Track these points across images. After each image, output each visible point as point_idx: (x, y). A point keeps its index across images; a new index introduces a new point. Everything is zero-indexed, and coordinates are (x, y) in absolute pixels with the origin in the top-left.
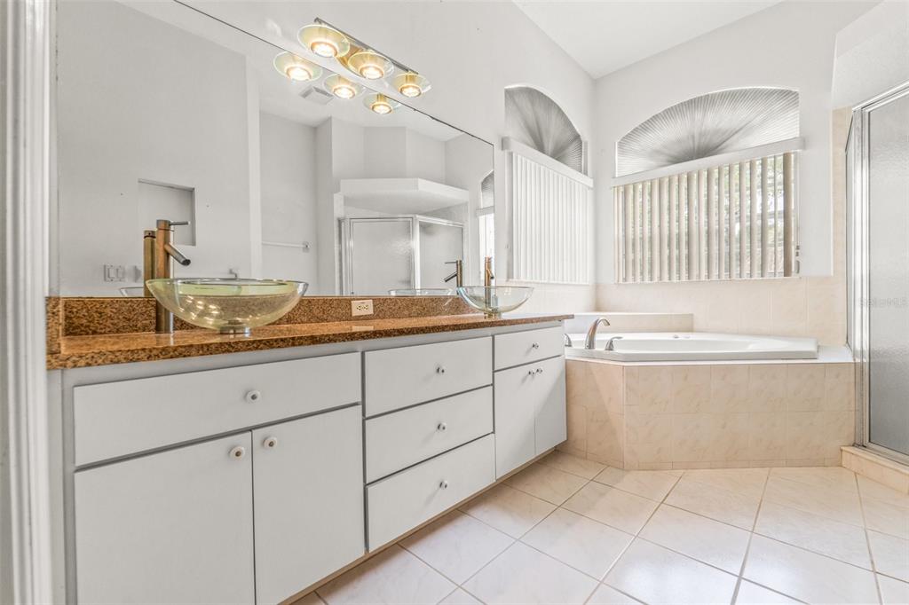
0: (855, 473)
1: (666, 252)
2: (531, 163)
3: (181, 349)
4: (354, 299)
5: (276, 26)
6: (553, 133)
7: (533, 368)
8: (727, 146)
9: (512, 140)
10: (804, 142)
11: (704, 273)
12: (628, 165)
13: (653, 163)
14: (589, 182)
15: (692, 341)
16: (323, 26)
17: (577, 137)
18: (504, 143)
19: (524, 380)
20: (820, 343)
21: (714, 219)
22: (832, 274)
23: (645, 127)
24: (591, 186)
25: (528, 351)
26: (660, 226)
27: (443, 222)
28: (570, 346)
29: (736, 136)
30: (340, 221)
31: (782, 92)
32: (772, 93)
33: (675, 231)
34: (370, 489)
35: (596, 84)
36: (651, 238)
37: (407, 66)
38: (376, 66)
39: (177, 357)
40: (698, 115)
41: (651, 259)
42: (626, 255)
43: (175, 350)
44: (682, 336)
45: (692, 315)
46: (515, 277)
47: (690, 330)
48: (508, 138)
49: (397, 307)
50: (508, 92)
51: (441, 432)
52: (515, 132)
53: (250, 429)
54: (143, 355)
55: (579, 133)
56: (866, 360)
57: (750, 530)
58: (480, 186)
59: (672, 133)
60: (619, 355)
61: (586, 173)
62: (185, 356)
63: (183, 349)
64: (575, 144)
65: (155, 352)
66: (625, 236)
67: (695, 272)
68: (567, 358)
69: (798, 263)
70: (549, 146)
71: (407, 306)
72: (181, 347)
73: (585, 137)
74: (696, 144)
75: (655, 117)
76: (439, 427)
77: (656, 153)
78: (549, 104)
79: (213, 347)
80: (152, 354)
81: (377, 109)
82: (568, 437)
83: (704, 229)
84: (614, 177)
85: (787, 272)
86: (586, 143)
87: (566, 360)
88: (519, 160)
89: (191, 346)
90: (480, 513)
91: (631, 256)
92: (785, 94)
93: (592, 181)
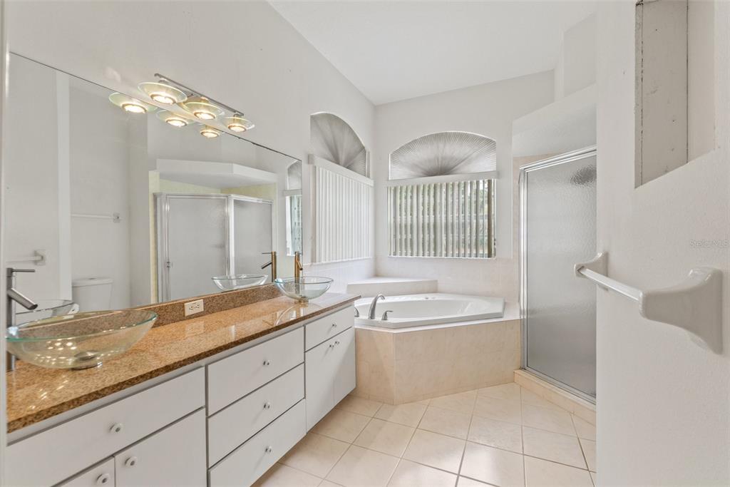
0: (521, 386)
1: (421, 236)
2: (330, 173)
3: (53, 409)
4: (187, 302)
5: (115, 73)
6: (345, 148)
7: (332, 342)
8: (457, 169)
9: (316, 157)
10: (498, 174)
11: (444, 252)
12: (397, 172)
13: (413, 173)
14: (370, 182)
15: (437, 301)
16: (163, 79)
17: (363, 149)
18: (310, 159)
19: (326, 352)
20: (506, 301)
21: (450, 216)
22: (512, 257)
23: (408, 147)
24: (372, 185)
25: (330, 330)
26: (417, 217)
27: (254, 200)
28: (358, 316)
29: (462, 163)
30: (155, 197)
31: (488, 140)
32: (483, 139)
33: (426, 221)
34: (212, 472)
35: (377, 109)
36: (412, 225)
37: (236, 109)
38: (209, 112)
39: (50, 416)
40: (441, 145)
41: (411, 240)
42: (395, 236)
43: (49, 412)
44: (431, 297)
45: (436, 281)
46: (317, 260)
47: (435, 291)
48: (312, 155)
49: (224, 301)
50: (312, 117)
51: (266, 410)
52: (318, 148)
53: (113, 456)
54: (19, 424)
55: (364, 145)
56: (525, 317)
57: (465, 439)
58: (287, 171)
59: (424, 155)
60: (391, 323)
61: (369, 177)
62: (57, 414)
63: (56, 409)
64: (361, 154)
65: (30, 419)
66: (395, 222)
67: (439, 251)
68: (356, 327)
69: (495, 249)
70: (343, 157)
71: (233, 299)
72: (54, 407)
73: (368, 148)
74: (440, 163)
75: (415, 141)
76: (265, 406)
77: (414, 166)
78: (344, 125)
79: (83, 399)
80: (27, 421)
81: (205, 134)
82: (356, 385)
83: (444, 221)
84: (388, 180)
85: (490, 255)
86: (369, 153)
87: (356, 329)
88: (321, 171)
89: (63, 404)
90: (294, 462)
91: (399, 237)
92: (489, 141)
93: (372, 181)
